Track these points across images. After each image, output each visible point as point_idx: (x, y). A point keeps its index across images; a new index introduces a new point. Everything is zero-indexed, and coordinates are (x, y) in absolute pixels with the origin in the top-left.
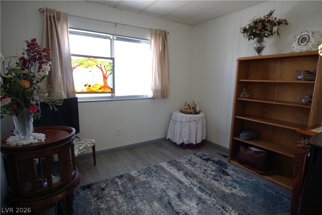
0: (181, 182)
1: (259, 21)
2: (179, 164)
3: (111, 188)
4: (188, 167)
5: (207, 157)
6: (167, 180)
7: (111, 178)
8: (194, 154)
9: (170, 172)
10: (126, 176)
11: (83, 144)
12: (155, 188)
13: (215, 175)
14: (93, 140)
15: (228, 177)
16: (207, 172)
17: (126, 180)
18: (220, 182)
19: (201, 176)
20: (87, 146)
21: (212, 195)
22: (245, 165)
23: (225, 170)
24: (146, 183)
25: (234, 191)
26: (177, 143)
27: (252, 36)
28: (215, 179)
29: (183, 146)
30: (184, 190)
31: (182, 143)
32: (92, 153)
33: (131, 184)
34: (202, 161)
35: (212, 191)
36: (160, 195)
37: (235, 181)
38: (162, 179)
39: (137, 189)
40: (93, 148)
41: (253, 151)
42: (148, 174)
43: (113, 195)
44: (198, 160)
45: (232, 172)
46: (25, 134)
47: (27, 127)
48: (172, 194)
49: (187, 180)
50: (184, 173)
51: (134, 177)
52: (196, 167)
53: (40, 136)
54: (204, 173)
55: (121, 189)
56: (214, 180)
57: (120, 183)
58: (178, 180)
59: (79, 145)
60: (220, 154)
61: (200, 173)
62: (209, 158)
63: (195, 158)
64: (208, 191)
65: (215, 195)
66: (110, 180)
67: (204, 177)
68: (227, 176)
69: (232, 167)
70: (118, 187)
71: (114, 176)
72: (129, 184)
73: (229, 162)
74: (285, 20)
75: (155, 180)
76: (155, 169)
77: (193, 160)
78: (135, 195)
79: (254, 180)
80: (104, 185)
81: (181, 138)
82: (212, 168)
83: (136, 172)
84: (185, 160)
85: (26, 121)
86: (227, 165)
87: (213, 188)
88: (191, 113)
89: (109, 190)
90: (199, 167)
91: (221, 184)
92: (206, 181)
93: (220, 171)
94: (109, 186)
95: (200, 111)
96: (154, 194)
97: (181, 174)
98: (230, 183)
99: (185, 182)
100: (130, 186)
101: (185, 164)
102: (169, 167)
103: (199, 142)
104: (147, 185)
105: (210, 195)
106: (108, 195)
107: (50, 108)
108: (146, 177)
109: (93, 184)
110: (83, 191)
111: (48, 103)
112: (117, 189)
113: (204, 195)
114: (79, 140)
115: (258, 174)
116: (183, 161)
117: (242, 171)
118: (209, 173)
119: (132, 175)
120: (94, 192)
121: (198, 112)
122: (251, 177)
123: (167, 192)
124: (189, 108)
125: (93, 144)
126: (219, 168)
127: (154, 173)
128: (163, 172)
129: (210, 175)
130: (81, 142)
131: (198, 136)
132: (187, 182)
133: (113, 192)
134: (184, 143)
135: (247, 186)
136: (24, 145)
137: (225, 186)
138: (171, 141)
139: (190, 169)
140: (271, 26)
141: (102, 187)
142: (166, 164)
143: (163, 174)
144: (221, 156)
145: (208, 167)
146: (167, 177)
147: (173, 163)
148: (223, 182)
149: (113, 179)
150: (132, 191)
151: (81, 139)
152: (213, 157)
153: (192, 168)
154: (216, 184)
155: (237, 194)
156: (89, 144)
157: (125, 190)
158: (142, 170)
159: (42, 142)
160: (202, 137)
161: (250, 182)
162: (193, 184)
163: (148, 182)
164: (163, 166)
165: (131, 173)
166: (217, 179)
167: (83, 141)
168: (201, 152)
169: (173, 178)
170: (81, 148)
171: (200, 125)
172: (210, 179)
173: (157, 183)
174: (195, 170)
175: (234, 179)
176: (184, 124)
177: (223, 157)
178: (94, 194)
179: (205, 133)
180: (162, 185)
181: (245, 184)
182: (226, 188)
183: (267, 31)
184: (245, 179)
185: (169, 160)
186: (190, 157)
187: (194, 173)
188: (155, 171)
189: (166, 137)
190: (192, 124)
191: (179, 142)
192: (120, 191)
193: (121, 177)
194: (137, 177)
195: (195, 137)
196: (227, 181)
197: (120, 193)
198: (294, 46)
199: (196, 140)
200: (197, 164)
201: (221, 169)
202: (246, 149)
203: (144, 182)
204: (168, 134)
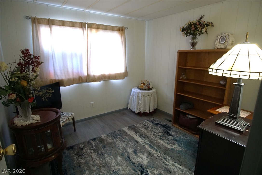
0: (137, 142)
1: (192, 24)
2: (136, 128)
3: (87, 148)
4: (143, 130)
5: (157, 122)
6: (127, 141)
7: (87, 141)
8: (148, 120)
9: (130, 135)
10: (98, 138)
11: (66, 117)
12: (118, 147)
13: (161, 135)
14: (73, 114)
15: (171, 137)
16: (156, 133)
17: (98, 142)
18: (165, 140)
19: (152, 137)
20: (68, 118)
21: (158, 150)
22: (183, 128)
23: (169, 132)
24: (112, 143)
25: (174, 147)
26: (135, 112)
27: (188, 34)
28: (161, 138)
29: (140, 114)
30: (139, 148)
31: (139, 112)
32: (73, 122)
33: (102, 145)
34: (153, 125)
35: (158, 147)
36: (122, 151)
37: (175, 140)
38: (124, 140)
39: (106, 148)
40: (73, 119)
41: (188, 118)
42: (114, 137)
43: (89, 153)
44: (150, 125)
45: (174, 133)
46: (26, 116)
47: (27, 112)
48: (130, 150)
49: (142, 140)
50: (140, 135)
51: (104, 139)
52: (148, 130)
53: (37, 117)
54: (154, 134)
55: (94, 148)
56: (160, 140)
57: (94, 144)
58: (135, 140)
59: (63, 118)
60: (166, 119)
61: (151, 134)
62: (158, 122)
63: (148, 123)
64: (155, 148)
65: (160, 150)
66: (86, 142)
67: (153, 137)
68: (169, 136)
69: (174, 129)
70: (92, 147)
71: (89, 139)
72: (100, 145)
73: (173, 125)
74: (212, 23)
75: (119, 141)
76: (119, 132)
77: (147, 125)
78: (105, 152)
79: (188, 138)
80: (83, 146)
81: (138, 108)
82: (160, 131)
83: (105, 135)
84: (141, 125)
85: (27, 109)
86: (171, 127)
87: (160, 145)
88: (145, 90)
89: (86, 149)
90: (151, 130)
91: (165, 142)
92: (155, 140)
93: (166, 133)
94: (86, 146)
95: (153, 88)
96: (118, 151)
97: (138, 136)
98: (172, 141)
99: (140, 142)
100: (101, 146)
101: (141, 128)
102: (129, 130)
103: (152, 111)
104: (113, 145)
105: (157, 150)
106: (86, 153)
107: (43, 99)
108: (113, 139)
109: (74, 146)
110: (68, 151)
111: (41, 96)
112: (92, 148)
113: (152, 150)
114: (62, 114)
115: (192, 134)
116: (139, 126)
117: (181, 132)
118: (158, 134)
119: (102, 138)
120: (75, 151)
121: (151, 88)
122: (186, 136)
123: (127, 149)
124: (144, 85)
125: (73, 117)
126: (165, 130)
127: (118, 135)
128: (125, 135)
129: (158, 135)
130: (64, 115)
131: (151, 107)
132: (141, 141)
133: (89, 151)
134: (140, 112)
135: (183, 143)
136: (27, 125)
137: (168, 143)
138: (131, 110)
139: (144, 132)
140: (201, 28)
141: (81, 147)
142: (127, 128)
143: (125, 136)
144: (168, 121)
145: (157, 130)
146: (127, 138)
147: (132, 128)
148: (166, 141)
149: (89, 141)
150: (103, 150)
151: (63, 113)
152: (161, 122)
153: (146, 131)
154: (162, 142)
155: (175, 149)
156: (70, 117)
157: (98, 149)
158: (109, 133)
159: (39, 122)
160: (154, 106)
161: (185, 139)
162: (146, 143)
163: (113, 143)
164: (125, 130)
165: (101, 136)
166: (162, 138)
167: (65, 114)
168: (153, 118)
169: (132, 139)
170: (64, 121)
171: (152, 98)
172: (158, 139)
173: (120, 143)
174: (147, 133)
175: (175, 138)
176: (140, 98)
177: (169, 122)
178: (76, 153)
179: (157, 104)
180: (124, 145)
181: (182, 141)
182: (168, 145)
183: (199, 31)
184: (182, 138)
185: (129, 125)
186: (144, 123)
187: (147, 134)
188: (119, 134)
189: (127, 108)
190: (146, 98)
191: (137, 111)
192: (94, 150)
193: (94, 139)
194: (106, 139)
195: (149, 107)
196: (170, 140)
197: (94, 151)
198: (217, 43)
199: (149, 110)
200: (149, 128)
201: (166, 131)
202: (184, 116)
203: (111, 143)
204: (129, 105)
